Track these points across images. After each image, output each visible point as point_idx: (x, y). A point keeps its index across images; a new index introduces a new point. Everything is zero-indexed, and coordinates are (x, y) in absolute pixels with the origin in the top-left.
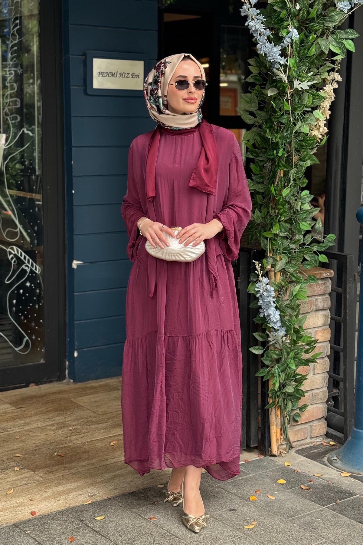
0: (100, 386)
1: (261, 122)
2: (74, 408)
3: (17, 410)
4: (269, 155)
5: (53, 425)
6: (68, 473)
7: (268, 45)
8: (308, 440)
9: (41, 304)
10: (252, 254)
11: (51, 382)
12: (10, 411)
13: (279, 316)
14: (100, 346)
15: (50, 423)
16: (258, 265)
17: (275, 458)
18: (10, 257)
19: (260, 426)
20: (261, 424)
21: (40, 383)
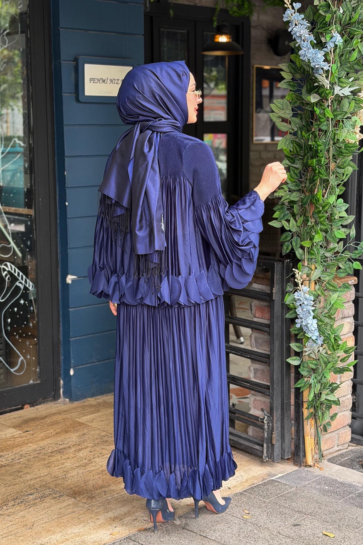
0: (99, 404)
1: (296, 130)
2: (83, 428)
3: (24, 434)
5: (70, 447)
7: (311, 50)
8: (336, 448)
9: (35, 322)
10: (285, 264)
11: (44, 402)
12: (18, 436)
13: (316, 325)
14: (96, 362)
16: (298, 273)
17: (311, 468)
18: (4, 274)
19: (294, 437)
20: (295, 435)
21: (35, 404)
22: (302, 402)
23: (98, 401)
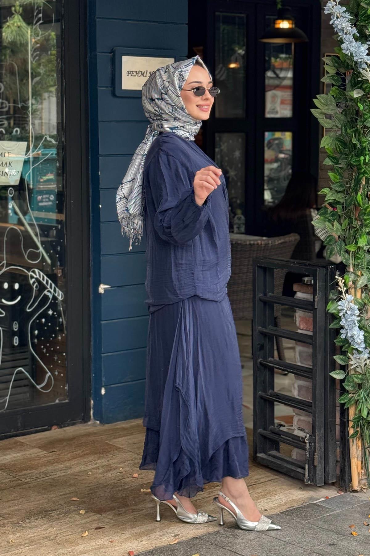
0: (132, 427)
1: (340, 126)
2: (114, 450)
3: (50, 454)
4: (354, 162)
5: (98, 468)
6: (138, 515)
7: (354, 43)
9: (64, 335)
10: (329, 270)
11: (74, 424)
12: (43, 456)
13: (363, 337)
14: (129, 382)
15: (95, 466)
16: (342, 281)
17: (357, 494)
18: (31, 282)
19: (339, 459)
20: (340, 457)
21: (62, 426)
22: (348, 421)
23: (131, 424)
